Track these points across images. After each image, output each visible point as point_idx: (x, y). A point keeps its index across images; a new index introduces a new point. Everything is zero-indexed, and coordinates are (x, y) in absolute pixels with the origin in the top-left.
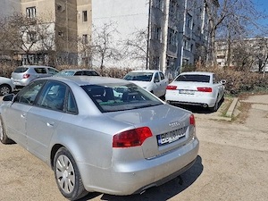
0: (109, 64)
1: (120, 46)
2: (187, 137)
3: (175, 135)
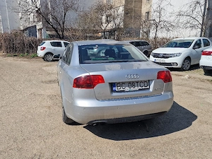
1: (172, 18)
2: (151, 90)
3: (134, 86)
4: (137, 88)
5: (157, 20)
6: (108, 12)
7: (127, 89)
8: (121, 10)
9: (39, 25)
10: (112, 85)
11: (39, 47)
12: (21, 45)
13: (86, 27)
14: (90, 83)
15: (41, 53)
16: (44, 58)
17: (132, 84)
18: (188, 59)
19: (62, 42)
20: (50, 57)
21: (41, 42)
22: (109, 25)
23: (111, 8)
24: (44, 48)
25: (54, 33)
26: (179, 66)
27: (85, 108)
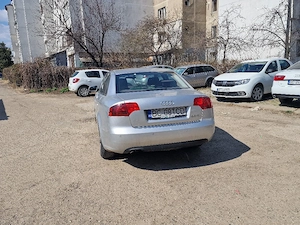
0: (232, 56)
1: (243, 34)
2: (188, 117)
3: (170, 113)
4: (173, 115)
5: (225, 38)
6: (161, 29)
7: (163, 116)
8: (178, 26)
9: (70, 51)
10: (148, 112)
11: (71, 79)
12: (47, 78)
13: (131, 50)
14: (125, 111)
15: (73, 86)
16: (78, 93)
17: (168, 110)
18: (259, 86)
19: (100, 71)
20: (86, 91)
21: (73, 72)
22: (163, 46)
23: (165, 23)
24: (78, 80)
25: (90, 59)
26: (248, 96)
27: (121, 136)
